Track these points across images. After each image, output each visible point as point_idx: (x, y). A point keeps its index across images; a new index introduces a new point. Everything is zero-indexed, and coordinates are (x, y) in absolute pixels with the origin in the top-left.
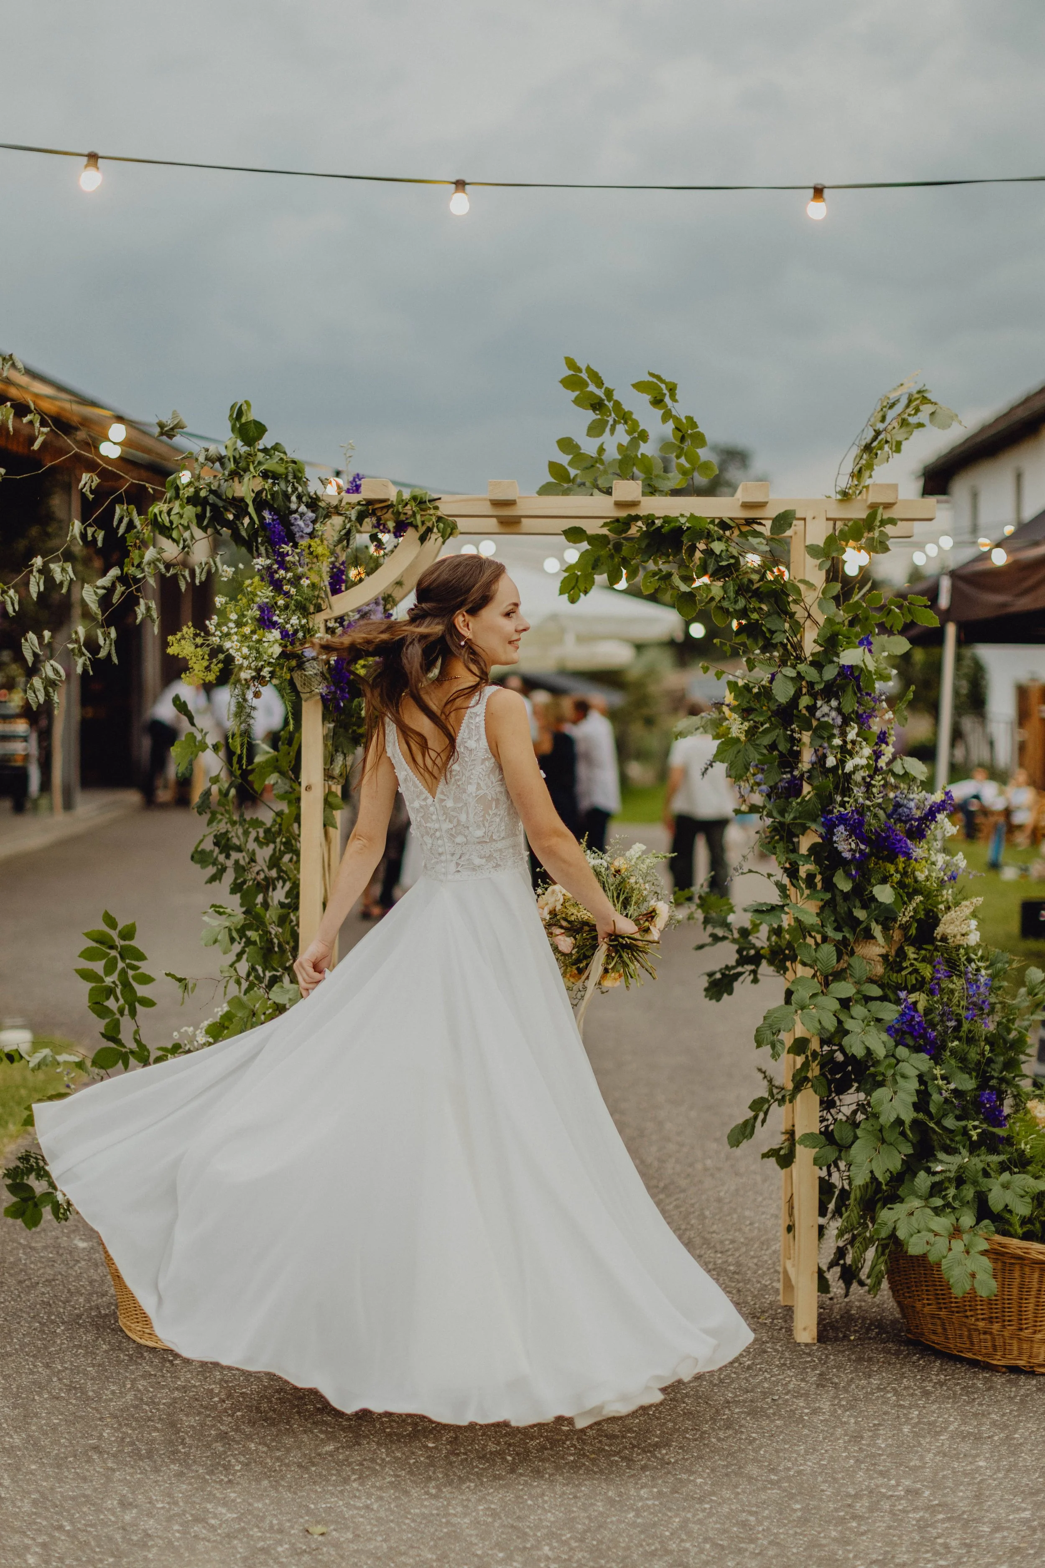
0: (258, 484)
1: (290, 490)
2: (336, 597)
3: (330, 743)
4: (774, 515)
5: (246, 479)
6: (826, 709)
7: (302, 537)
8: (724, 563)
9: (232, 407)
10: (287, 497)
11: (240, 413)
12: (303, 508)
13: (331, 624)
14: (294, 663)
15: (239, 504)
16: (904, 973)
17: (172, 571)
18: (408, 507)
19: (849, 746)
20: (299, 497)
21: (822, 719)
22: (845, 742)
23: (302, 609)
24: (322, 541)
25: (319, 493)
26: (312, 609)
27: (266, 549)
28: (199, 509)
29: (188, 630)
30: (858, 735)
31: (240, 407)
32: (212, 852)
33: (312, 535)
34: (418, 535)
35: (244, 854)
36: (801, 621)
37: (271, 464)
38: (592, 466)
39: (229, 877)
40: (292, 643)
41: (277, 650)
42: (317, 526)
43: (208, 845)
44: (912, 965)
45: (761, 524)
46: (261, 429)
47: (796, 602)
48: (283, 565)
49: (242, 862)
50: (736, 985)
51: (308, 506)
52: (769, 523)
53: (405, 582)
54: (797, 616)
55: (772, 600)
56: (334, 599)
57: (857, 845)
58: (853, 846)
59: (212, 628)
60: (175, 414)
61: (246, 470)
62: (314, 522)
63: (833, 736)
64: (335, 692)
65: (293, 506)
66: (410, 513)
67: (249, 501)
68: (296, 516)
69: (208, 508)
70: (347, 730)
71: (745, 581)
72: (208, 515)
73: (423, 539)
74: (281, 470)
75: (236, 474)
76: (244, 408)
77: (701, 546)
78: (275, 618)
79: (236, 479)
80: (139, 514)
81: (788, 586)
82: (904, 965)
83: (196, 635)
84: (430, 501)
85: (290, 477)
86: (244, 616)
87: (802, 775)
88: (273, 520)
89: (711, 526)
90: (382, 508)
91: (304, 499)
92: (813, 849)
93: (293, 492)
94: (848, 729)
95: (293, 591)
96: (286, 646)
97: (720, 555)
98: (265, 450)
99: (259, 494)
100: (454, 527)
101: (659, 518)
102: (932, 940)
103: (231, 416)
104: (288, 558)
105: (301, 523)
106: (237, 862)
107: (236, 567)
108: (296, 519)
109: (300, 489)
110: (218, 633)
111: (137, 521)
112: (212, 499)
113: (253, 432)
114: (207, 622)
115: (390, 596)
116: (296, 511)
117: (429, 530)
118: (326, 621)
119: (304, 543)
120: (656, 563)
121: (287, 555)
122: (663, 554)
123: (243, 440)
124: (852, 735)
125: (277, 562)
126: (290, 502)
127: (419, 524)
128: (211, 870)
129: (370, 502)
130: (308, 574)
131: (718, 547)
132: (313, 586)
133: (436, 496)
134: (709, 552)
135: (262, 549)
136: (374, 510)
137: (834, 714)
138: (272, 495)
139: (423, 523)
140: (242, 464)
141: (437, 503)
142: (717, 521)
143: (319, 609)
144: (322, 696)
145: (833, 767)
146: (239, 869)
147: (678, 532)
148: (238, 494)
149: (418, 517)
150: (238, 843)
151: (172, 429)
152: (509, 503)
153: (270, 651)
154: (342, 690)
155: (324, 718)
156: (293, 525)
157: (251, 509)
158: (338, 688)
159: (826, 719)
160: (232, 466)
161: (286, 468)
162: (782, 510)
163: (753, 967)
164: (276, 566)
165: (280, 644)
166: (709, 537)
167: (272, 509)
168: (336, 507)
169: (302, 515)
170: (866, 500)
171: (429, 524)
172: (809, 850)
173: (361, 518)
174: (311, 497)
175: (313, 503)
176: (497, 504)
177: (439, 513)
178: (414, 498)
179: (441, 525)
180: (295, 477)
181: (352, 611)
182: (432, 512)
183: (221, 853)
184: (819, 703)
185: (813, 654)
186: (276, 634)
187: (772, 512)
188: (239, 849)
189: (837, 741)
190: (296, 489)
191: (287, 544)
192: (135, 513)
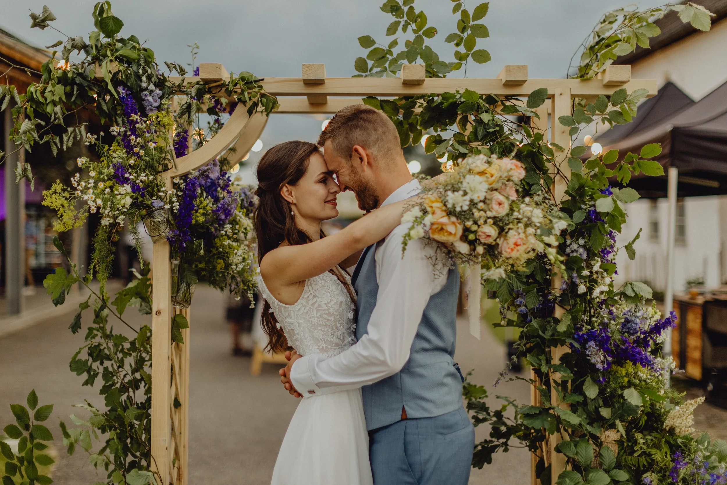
0: (115, 67)
1: (141, 71)
2: (180, 158)
3: (176, 276)
4: (529, 93)
5: (104, 63)
6: (575, 246)
7: (151, 110)
8: (491, 130)
9: (96, 7)
10: (138, 77)
11: (102, 11)
12: (152, 87)
13: (177, 181)
14: (144, 212)
15: (99, 83)
16: (635, 455)
17: (45, 139)
18: (238, 86)
19: (595, 276)
20: (149, 78)
21: (571, 255)
22: (591, 272)
23: (150, 167)
24: (168, 113)
25: (166, 75)
26: (160, 168)
27: (123, 120)
28: (68, 88)
29: (58, 186)
30: (601, 267)
31: (102, 5)
32: (87, 361)
33: (159, 108)
34: (246, 109)
35: (113, 362)
36: (552, 176)
37: (125, 51)
38: (383, 57)
39: (99, 382)
40: (143, 196)
41: (128, 201)
42: (164, 101)
43: (84, 356)
44: (641, 448)
45: (517, 99)
46: (118, 24)
47: (548, 160)
48: (134, 131)
49: (110, 369)
50: (493, 455)
51: (156, 85)
52: (525, 100)
53: (238, 149)
54: (549, 172)
55: (530, 160)
56: (178, 161)
57: (605, 357)
58: (602, 358)
59: (75, 184)
60: (45, 9)
61: (105, 56)
62: (161, 98)
63: (582, 268)
64: (179, 235)
65: (144, 85)
66: (239, 91)
67: (108, 80)
68: (146, 92)
69: (76, 88)
70: (191, 265)
71: (508, 144)
72: (75, 92)
73: (250, 112)
74: (134, 55)
75: (97, 59)
76: (106, 7)
77: (472, 118)
78: (127, 175)
79: (97, 63)
80: (20, 93)
81: (543, 148)
82: (636, 448)
83: (64, 190)
84: (255, 82)
85: (142, 62)
86: (102, 173)
87: (555, 299)
88: (127, 95)
89: (481, 101)
90: (216, 87)
91: (153, 80)
92: (564, 358)
93: (143, 74)
94: (593, 262)
95: (142, 152)
96: (137, 198)
97: (488, 124)
98: (121, 41)
99: (115, 74)
100: (275, 103)
101: (438, 95)
102: (660, 430)
103: (94, 13)
104: (137, 125)
105: (150, 98)
106: (106, 369)
107: (98, 135)
108: (146, 95)
109: (149, 71)
110: (79, 187)
111: (18, 98)
112: (78, 80)
113: (111, 25)
114: (72, 179)
115: (225, 159)
116: (146, 89)
117: (255, 105)
118: (173, 178)
119: (153, 114)
120: (436, 131)
121: (137, 122)
122: (443, 124)
123: (104, 33)
124: (597, 267)
125: (131, 130)
126: (141, 81)
127: (248, 99)
128: (85, 376)
129: (207, 82)
130: (156, 139)
131: (486, 117)
132: (160, 149)
133: (260, 78)
134: (479, 122)
135: (120, 120)
136: (210, 89)
137: (581, 250)
138: (126, 76)
139: (250, 99)
140: (102, 52)
141: (261, 83)
142: (484, 97)
143: (166, 168)
144: (168, 239)
145: (583, 294)
146: (108, 375)
147: (455, 105)
148: (98, 75)
149: (246, 94)
150: (108, 353)
151: (43, 21)
152: (319, 83)
153: (123, 202)
154: (185, 233)
155: (171, 257)
156: (144, 100)
157: (110, 87)
158: (181, 232)
159: (575, 254)
160: (94, 52)
161: (139, 55)
162: (536, 89)
163: (504, 440)
164: (129, 133)
165: (131, 197)
166: (478, 109)
167: (125, 85)
168: (179, 86)
169: (151, 92)
170: (602, 80)
171: (255, 100)
172: (561, 359)
173: (200, 95)
174: (159, 79)
175: (161, 83)
176: (309, 83)
177: (263, 91)
178: (243, 79)
179: (264, 100)
180: (146, 61)
181: (193, 170)
182: (256, 90)
183: (94, 361)
184: (568, 242)
185: (562, 203)
186: (128, 188)
187: (528, 89)
188: (109, 358)
189: (586, 273)
190: (147, 71)
191: (136, 114)
192: (15, 92)
